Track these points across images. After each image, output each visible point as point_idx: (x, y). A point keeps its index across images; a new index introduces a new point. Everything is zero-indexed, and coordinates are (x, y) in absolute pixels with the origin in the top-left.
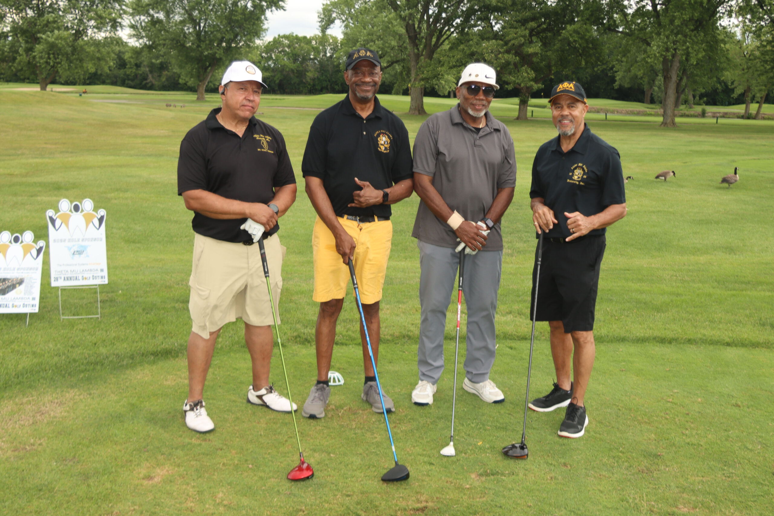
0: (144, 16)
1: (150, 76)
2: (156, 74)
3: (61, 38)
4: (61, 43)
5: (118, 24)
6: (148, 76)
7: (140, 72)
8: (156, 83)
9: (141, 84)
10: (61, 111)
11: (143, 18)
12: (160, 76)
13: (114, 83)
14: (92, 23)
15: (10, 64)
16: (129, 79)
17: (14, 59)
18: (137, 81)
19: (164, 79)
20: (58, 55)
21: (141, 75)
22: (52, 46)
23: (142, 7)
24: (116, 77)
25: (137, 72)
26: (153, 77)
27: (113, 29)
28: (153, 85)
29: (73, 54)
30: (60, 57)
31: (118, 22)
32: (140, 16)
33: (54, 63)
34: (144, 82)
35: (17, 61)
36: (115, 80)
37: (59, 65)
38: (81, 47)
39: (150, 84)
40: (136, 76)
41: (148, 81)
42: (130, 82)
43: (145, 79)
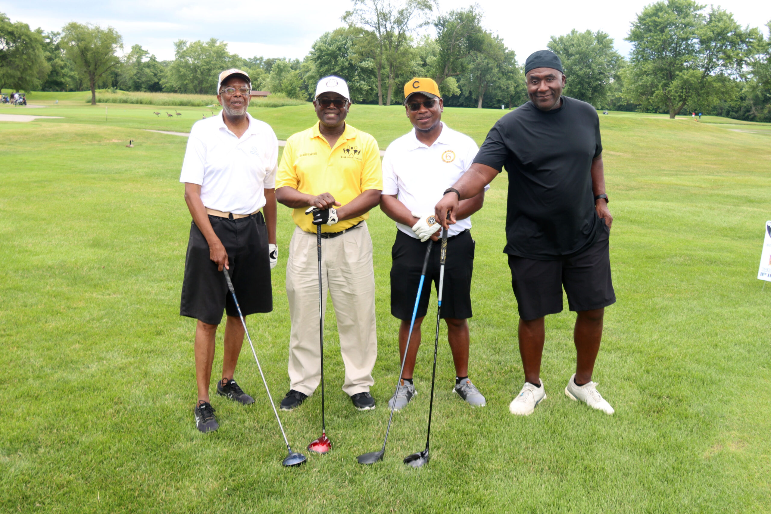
0: (763, 54)
1: (753, 108)
2: (759, 107)
3: (694, 76)
4: (693, 80)
5: (744, 62)
6: (751, 108)
7: (745, 105)
8: (759, 115)
9: (744, 115)
10: (707, 137)
11: (762, 56)
12: (762, 109)
13: (719, 114)
14: (721, 62)
15: (649, 97)
16: (733, 111)
17: (652, 93)
18: (741, 113)
19: (766, 111)
20: (689, 89)
21: (745, 107)
22: (686, 82)
23: (762, 46)
24: (721, 109)
25: (741, 105)
26: (756, 110)
27: (738, 67)
28: (755, 116)
29: (701, 90)
30: (691, 91)
31: (744, 61)
32: (759, 54)
33: (686, 96)
34: (747, 114)
35: (654, 95)
36: (720, 111)
37: (690, 98)
38: (709, 83)
39: (752, 116)
40: (740, 107)
41: (751, 113)
42: (734, 113)
43: (748, 111)
